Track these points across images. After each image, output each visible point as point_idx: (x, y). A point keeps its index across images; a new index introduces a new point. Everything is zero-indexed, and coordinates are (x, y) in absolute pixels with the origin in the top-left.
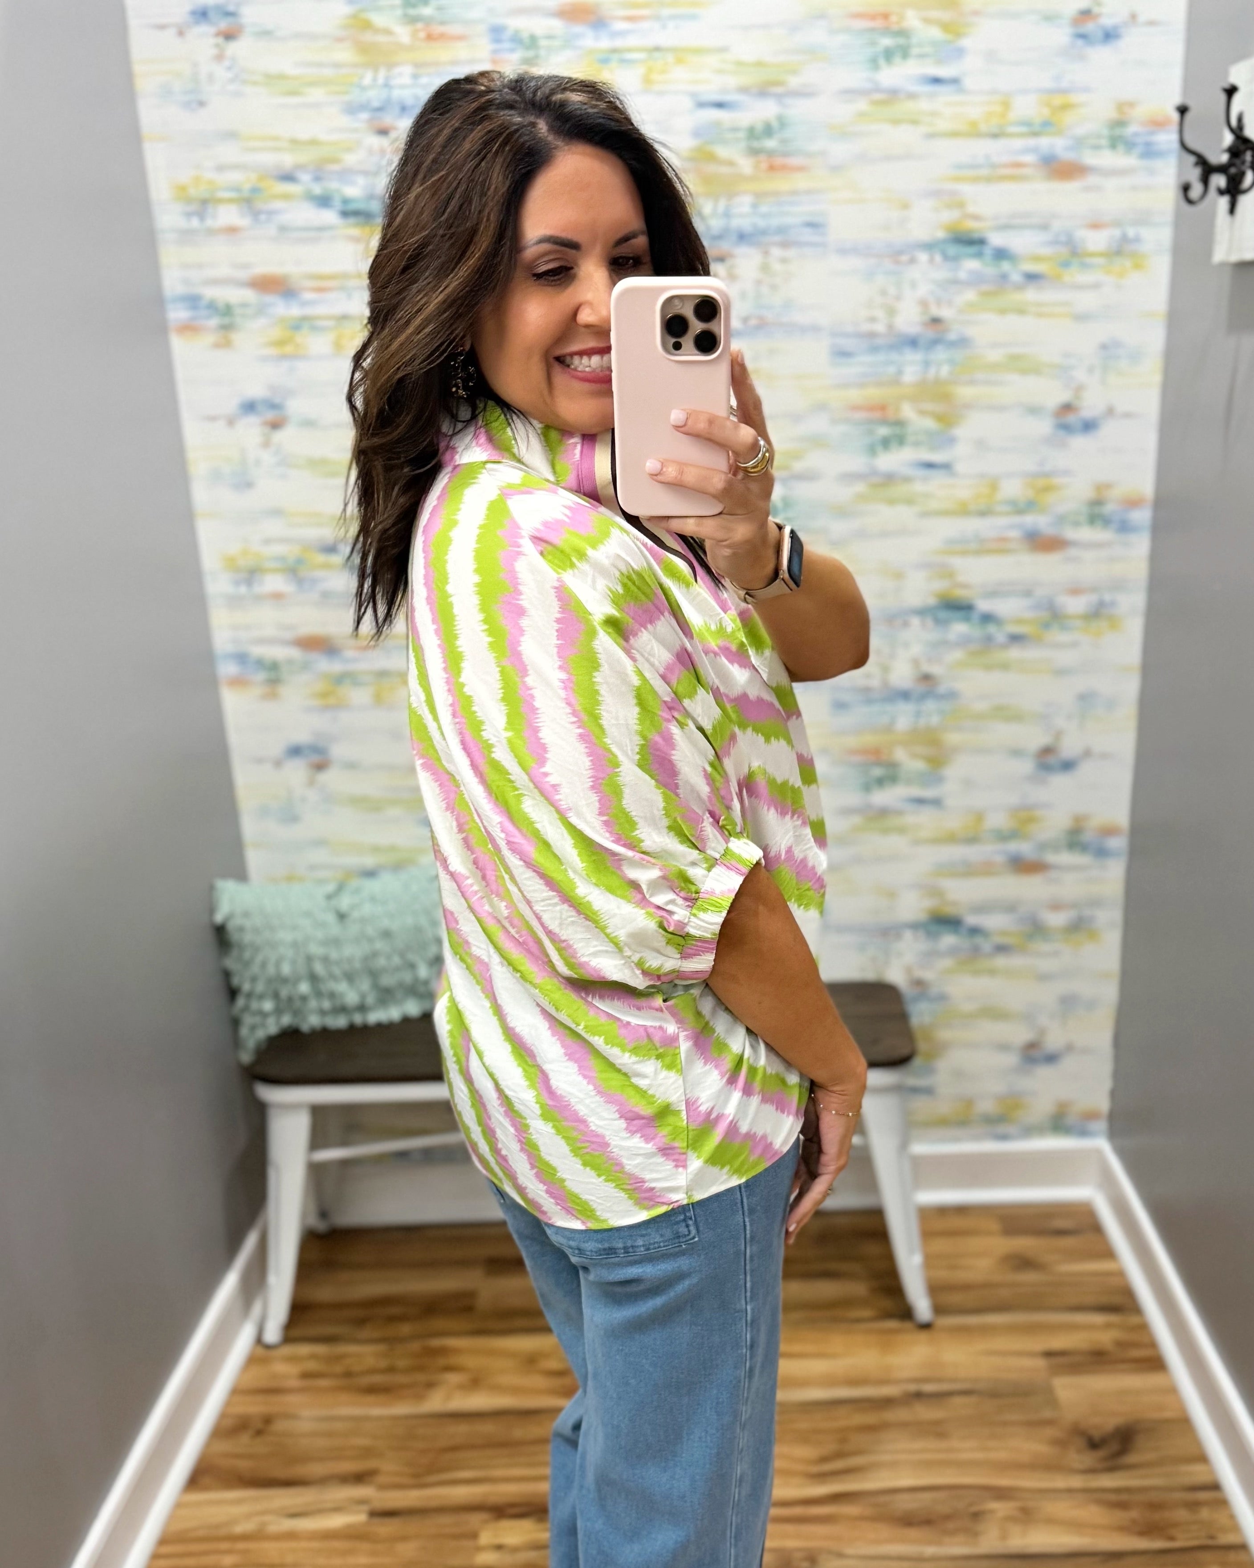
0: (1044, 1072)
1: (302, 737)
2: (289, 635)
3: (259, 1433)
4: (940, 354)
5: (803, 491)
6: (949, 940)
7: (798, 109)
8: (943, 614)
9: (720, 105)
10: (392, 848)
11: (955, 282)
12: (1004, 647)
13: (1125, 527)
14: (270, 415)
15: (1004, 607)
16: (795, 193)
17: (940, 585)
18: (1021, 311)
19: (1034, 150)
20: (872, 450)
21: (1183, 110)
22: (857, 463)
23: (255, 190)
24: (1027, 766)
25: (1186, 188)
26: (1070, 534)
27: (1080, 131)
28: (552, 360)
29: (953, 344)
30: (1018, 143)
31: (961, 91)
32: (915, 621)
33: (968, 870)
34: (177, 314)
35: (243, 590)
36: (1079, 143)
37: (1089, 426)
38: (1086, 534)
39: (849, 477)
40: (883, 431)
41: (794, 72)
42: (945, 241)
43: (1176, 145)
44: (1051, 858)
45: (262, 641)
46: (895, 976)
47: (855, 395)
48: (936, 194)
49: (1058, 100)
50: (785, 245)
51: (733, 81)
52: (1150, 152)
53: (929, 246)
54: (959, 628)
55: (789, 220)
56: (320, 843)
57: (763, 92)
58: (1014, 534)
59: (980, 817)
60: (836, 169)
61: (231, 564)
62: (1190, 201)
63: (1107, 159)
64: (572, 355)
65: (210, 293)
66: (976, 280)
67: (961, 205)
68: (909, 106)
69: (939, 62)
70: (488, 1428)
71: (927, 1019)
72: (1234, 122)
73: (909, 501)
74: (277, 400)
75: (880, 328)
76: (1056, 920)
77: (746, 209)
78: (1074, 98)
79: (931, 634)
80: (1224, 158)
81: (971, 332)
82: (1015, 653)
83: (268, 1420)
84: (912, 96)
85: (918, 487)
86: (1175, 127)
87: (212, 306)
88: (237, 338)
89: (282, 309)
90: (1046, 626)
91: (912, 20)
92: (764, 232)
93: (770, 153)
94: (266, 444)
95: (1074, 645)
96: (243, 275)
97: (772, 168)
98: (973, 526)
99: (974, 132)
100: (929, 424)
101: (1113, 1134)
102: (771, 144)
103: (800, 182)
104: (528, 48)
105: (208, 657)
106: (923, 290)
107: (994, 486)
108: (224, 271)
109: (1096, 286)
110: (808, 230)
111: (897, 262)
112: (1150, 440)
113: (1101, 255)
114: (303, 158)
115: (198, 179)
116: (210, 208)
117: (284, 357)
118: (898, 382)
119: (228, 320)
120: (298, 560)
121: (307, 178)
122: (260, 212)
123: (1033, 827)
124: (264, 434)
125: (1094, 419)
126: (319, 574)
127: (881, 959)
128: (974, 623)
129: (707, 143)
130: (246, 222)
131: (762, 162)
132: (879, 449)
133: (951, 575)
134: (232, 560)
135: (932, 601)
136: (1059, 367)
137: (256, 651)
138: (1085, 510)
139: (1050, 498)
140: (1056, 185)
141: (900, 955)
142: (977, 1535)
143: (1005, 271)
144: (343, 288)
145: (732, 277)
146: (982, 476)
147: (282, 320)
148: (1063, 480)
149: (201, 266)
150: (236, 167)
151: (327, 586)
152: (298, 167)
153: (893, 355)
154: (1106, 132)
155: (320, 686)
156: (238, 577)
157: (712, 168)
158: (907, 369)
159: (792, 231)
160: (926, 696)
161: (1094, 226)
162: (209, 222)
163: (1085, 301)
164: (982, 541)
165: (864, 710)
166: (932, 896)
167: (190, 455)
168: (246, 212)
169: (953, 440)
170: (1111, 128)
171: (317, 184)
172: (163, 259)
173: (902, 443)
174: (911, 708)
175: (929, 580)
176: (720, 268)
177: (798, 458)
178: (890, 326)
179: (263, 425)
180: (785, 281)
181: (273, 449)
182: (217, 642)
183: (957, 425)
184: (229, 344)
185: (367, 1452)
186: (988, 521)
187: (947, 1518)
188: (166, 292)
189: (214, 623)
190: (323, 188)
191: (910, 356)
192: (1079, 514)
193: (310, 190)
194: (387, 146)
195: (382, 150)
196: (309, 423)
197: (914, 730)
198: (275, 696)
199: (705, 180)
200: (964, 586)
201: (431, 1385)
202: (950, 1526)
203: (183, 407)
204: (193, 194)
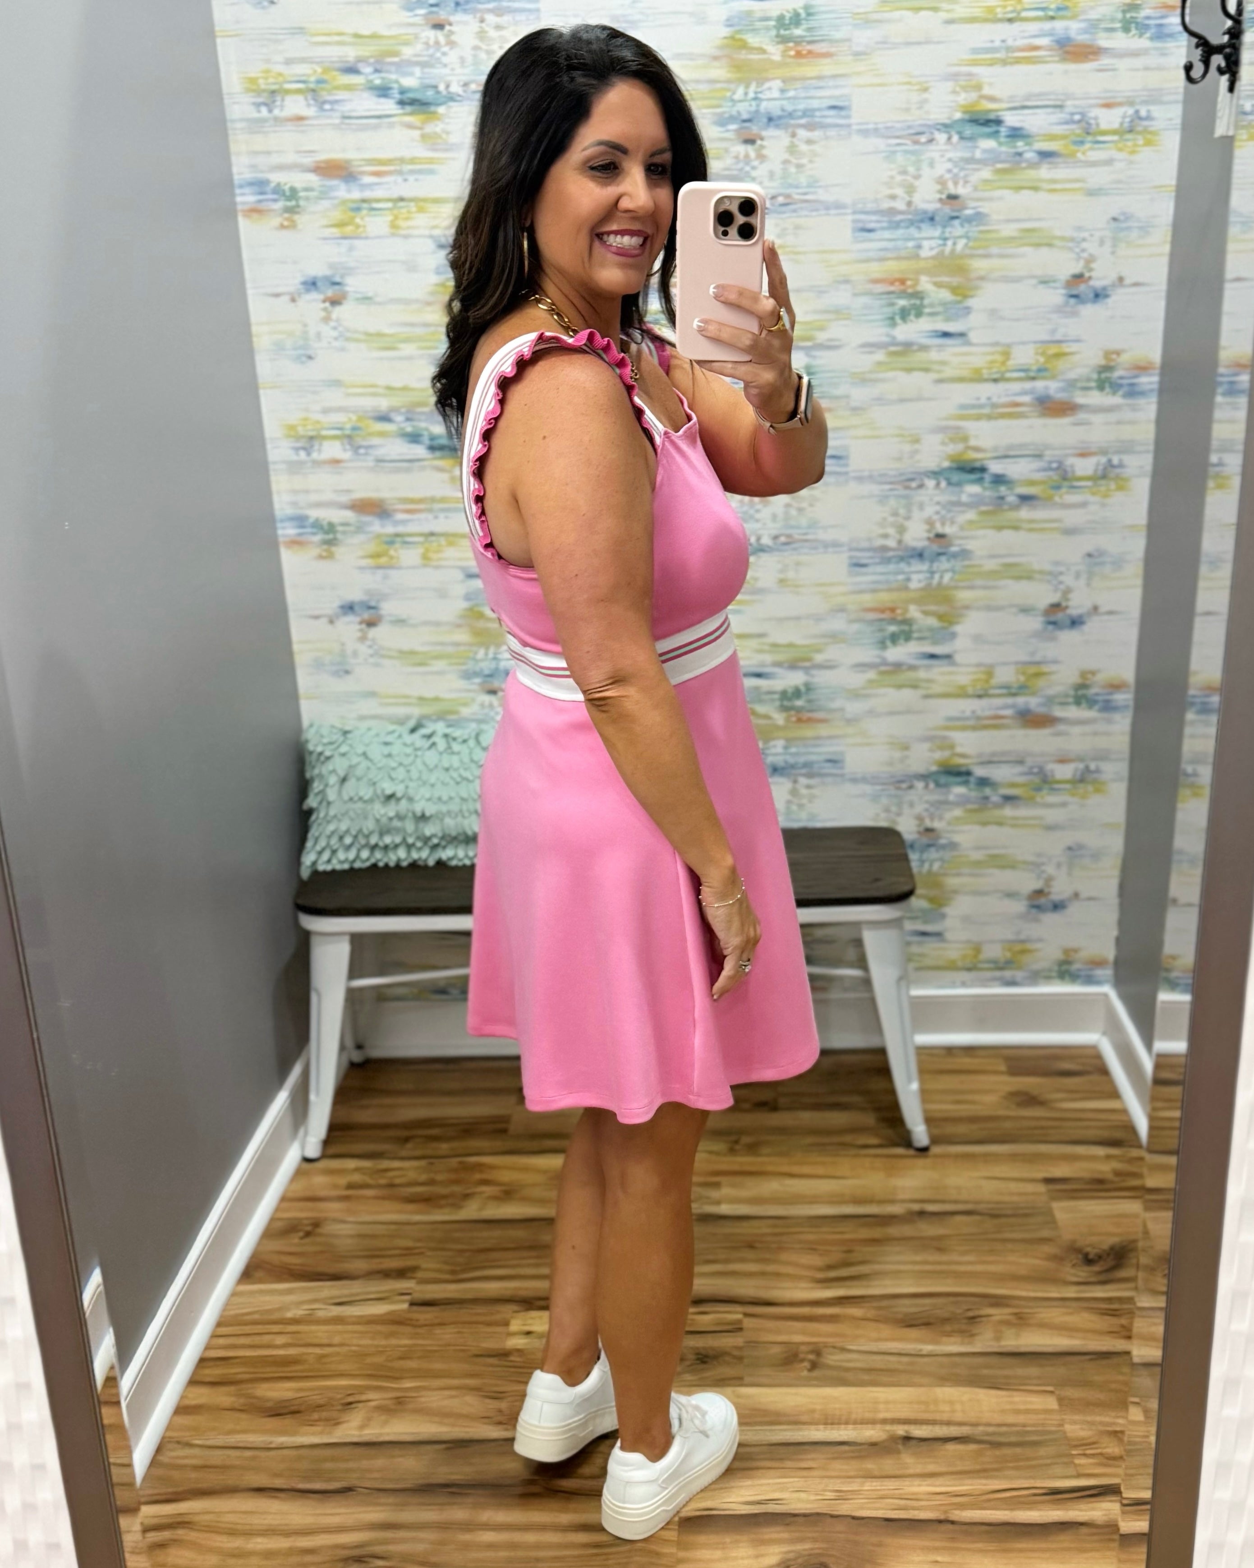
0: (1050, 918)
1: (355, 595)
2: (344, 499)
3: (308, 1234)
4: (957, 229)
5: (824, 360)
6: (958, 791)
8: (956, 477)
10: (436, 699)
11: (971, 160)
12: (1015, 508)
13: (1132, 392)
14: (330, 293)
15: (1015, 469)
16: (820, 78)
17: (953, 449)
18: (1035, 189)
19: (1050, 34)
20: (891, 321)
22: (877, 333)
23: (319, 82)
24: (1035, 623)
25: (1188, 68)
26: (1079, 398)
27: (1093, 15)
28: (593, 237)
29: (969, 220)
30: (1034, 27)
32: (930, 483)
33: (978, 724)
34: (245, 198)
35: (303, 455)
36: (1093, 26)
37: (1099, 295)
38: (1094, 398)
39: (870, 347)
40: (902, 303)
42: (961, 121)
43: (1180, 27)
44: (1058, 712)
45: (319, 505)
46: (904, 824)
47: (876, 269)
48: (954, 76)
50: (810, 127)
52: (1160, 34)
53: (947, 127)
54: (972, 489)
55: (815, 104)
56: (370, 694)
58: (1027, 399)
59: (989, 672)
60: (860, 55)
61: (291, 431)
62: (1191, 81)
63: (1119, 41)
64: (609, 233)
65: (276, 178)
66: (990, 159)
67: (978, 87)
70: (519, 1233)
71: (932, 866)
73: (926, 370)
74: (337, 279)
75: (900, 205)
76: (1063, 772)
77: (775, 93)
79: (946, 496)
81: (985, 208)
82: (1025, 513)
83: (317, 1224)
85: (934, 355)
87: (278, 190)
88: (301, 220)
89: (343, 192)
90: (1057, 487)
92: (791, 115)
93: (798, 41)
94: (327, 319)
95: (1084, 505)
96: (308, 160)
97: (799, 55)
98: (987, 391)
99: (990, 18)
100: (945, 295)
101: (1118, 980)
102: (798, 32)
103: (826, 67)
105: (270, 520)
106: (942, 168)
107: (1007, 355)
108: (290, 158)
109: (1109, 162)
110: (832, 112)
111: (916, 142)
112: (1158, 307)
113: (1114, 132)
114: (365, 51)
115: (267, 71)
116: (278, 98)
117: (345, 238)
118: (917, 257)
119: (293, 203)
120: (354, 429)
121: (368, 70)
122: (325, 102)
123: (1041, 682)
124: (325, 309)
125: (1104, 288)
126: (375, 441)
127: (894, 809)
128: (986, 485)
129: (739, 32)
130: (311, 112)
131: (791, 49)
132: (898, 319)
133: (965, 439)
134: (292, 427)
135: (946, 464)
136: (1072, 240)
137: (314, 514)
138: (1095, 376)
139: (1061, 364)
140: (1072, 67)
141: (911, 805)
142: (973, 1335)
143: (1020, 150)
144: (400, 173)
145: (762, 157)
146: (996, 344)
147: (344, 202)
148: (1073, 347)
149: (269, 153)
150: (303, 60)
151: (381, 452)
152: (360, 60)
153: (913, 231)
154: (1120, 16)
155: (372, 548)
156: (299, 445)
157: (743, 55)
158: (926, 244)
159: (818, 114)
160: (940, 554)
161: (1108, 106)
162: (276, 112)
163: (1098, 177)
164: (994, 406)
165: (880, 569)
166: (941, 748)
167: (255, 329)
168: (312, 102)
169: (968, 310)
170: (1124, 12)
171: (377, 75)
172: (233, 148)
173: (919, 315)
174: (925, 567)
175: (943, 443)
176: (751, 150)
177: (822, 329)
178: (909, 204)
179: (324, 301)
180: (811, 161)
181: (332, 324)
182: (277, 506)
183: (972, 297)
184: (293, 226)
185: (408, 1252)
186: (1001, 386)
187: (946, 1320)
188: (237, 178)
189: (274, 487)
190: (383, 78)
191: (929, 231)
192: (1089, 380)
193: (371, 81)
194: (442, 40)
195: (437, 43)
196: (366, 299)
197: (928, 588)
198: (330, 556)
199: (738, 67)
200: (977, 449)
201: (467, 1196)
202: (948, 1328)
203: (249, 285)
204: (263, 87)
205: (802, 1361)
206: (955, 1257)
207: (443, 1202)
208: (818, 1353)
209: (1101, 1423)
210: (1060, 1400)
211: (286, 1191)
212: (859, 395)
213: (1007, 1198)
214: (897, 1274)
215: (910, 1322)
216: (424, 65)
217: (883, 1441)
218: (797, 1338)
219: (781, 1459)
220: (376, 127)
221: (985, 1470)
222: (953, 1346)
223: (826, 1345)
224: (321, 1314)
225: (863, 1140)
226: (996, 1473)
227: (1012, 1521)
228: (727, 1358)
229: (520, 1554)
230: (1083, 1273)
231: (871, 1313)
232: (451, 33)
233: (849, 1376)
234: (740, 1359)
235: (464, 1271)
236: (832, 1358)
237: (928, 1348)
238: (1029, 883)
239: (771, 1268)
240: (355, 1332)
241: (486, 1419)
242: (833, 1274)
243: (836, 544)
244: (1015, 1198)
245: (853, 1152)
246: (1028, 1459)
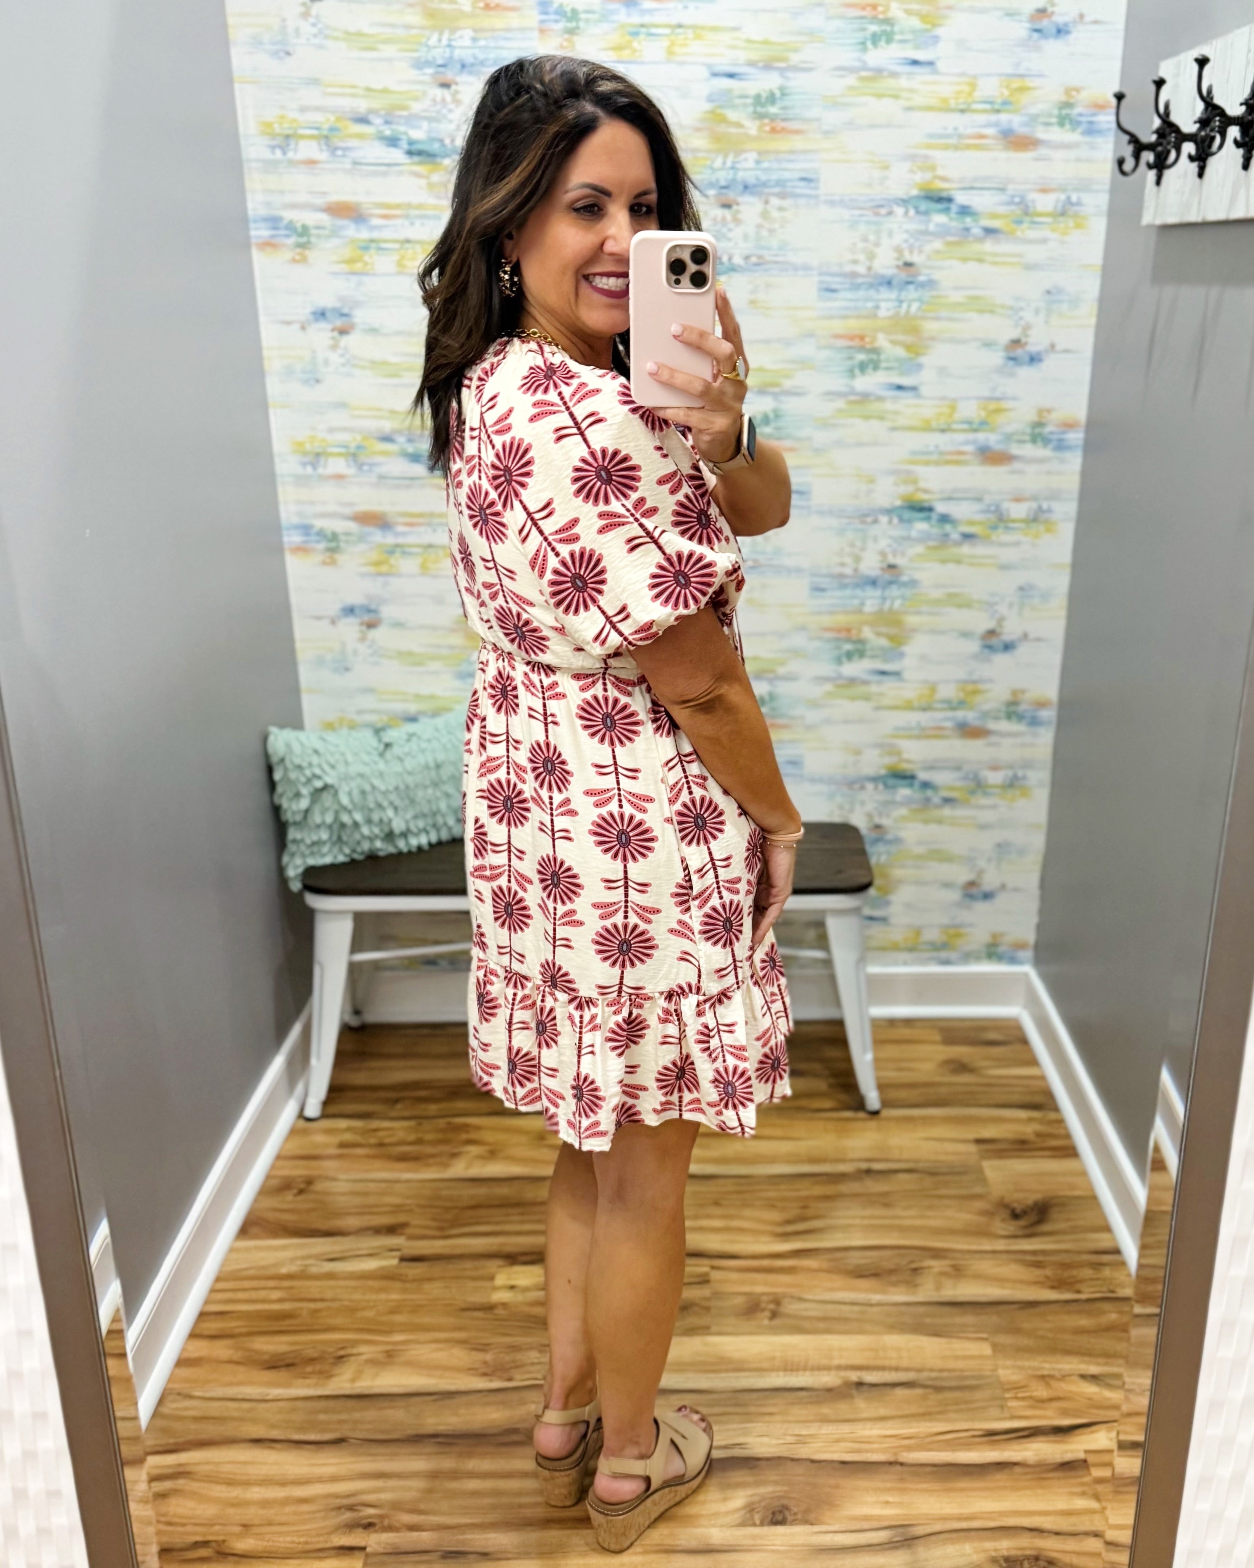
0: (981, 907)
1: (356, 599)
2: (348, 511)
3: (301, 1192)
4: (911, 293)
6: (904, 792)
7: (797, 82)
8: (907, 515)
9: (731, 76)
10: (432, 697)
11: (926, 233)
12: (958, 544)
13: (1061, 446)
14: (339, 323)
15: (960, 510)
16: (792, 152)
17: (905, 490)
18: (981, 261)
19: (996, 124)
20: (851, 373)
21: (1120, 97)
22: (838, 383)
23: (332, 129)
24: (974, 646)
25: (1121, 162)
26: (1015, 450)
27: (1033, 110)
28: (580, 277)
29: (922, 285)
30: (982, 118)
31: (936, 72)
32: (884, 519)
33: (924, 734)
34: (259, 232)
35: (309, 470)
36: (1033, 119)
37: (1034, 359)
38: (1028, 450)
39: (831, 395)
40: (861, 357)
41: (796, 50)
42: (918, 197)
43: (1114, 125)
44: (992, 725)
45: (324, 515)
46: (858, 820)
47: (838, 326)
48: (912, 158)
49: (1016, 84)
50: (782, 196)
51: (743, 56)
52: (1091, 130)
53: (904, 202)
54: (921, 526)
55: (787, 175)
56: (369, 690)
57: (768, 66)
58: (969, 448)
59: (933, 688)
60: (827, 133)
61: (299, 448)
62: (1123, 173)
63: (1056, 134)
64: (595, 275)
65: (289, 215)
66: (942, 232)
67: (933, 168)
68: (892, 83)
69: (917, 47)
71: (883, 859)
72: (1162, 109)
73: (882, 418)
74: (346, 311)
75: (861, 269)
76: (995, 778)
77: (751, 164)
78: (1029, 83)
79: (898, 531)
80: (1154, 138)
81: (936, 275)
82: (966, 549)
83: (310, 1182)
84: (894, 75)
85: (889, 405)
86: (1113, 111)
87: (291, 227)
88: (310, 254)
89: (352, 231)
90: (995, 528)
91: (896, 11)
92: (765, 184)
93: (773, 118)
94: (334, 347)
95: (1017, 544)
96: (319, 201)
97: (773, 130)
98: (934, 440)
99: (945, 108)
100: (900, 352)
101: (1039, 961)
102: (773, 110)
103: (797, 143)
104: (570, 20)
105: (276, 528)
106: (899, 238)
107: (953, 408)
108: (302, 198)
109: (1044, 241)
110: (802, 184)
111: (877, 214)
112: (1086, 372)
113: (1048, 215)
114: (376, 104)
115: (282, 117)
116: (292, 143)
117: (354, 273)
118: (875, 316)
119: (304, 239)
120: (359, 447)
121: (378, 121)
122: (336, 148)
123: (978, 699)
124: (333, 338)
125: (1039, 353)
126: (378, 459)
127: (847, 806)
128: (934, 522)
129: (720, 107)
130: (323, 156)
131: (765, 125)
132: (857, 372)
133: (915, 482)
134: (301, 444)
135: (898, 503)
136: (1011, 308)
137: (319, 524)
138: (1029, 430)
139: (1000, 419)
140: (1013, 155)
141: (863, 803)
142: (916, 1286)
143: (968, 225)
144: (407, 217)
145: (737, 221)
146: (943, 398)
147: (353, 241)
148: (1010, 404)
149: (282, 192)
150: (317, 109)
151: (383, 470)
152: (371, 111)
153: (872, 292)
154: (1056, 112)
155: (375, 556)
156: (306, 460)
157: (722, 128)
158: (883, 305)
159: (789, 184)
160: (891, 583)
161: (1044, 191)
162: (290, 155)
163: (1034, 253)
164: (941, 453)
165: (838, 593)
166: (890, 754)
167: (266, 353)
168: (324, 147)
169: (920, 367)
170: (1060, 109)
171: (387, 126)
172: (248, 185)
173: (876, 368)
174: (878, 593)
175: (896, 484)
176: (727, 213)
177: (788, 377)
178: (869, 268)
179: (333, 330)
180: (782, 227)
181: (340, 351)
182: (283, 515)
183: (923, 354)
184: (304, 260)
185: (398, 1209)
186: (947, 437)
187: (892, 1272)
188: (250, 213)
189: (281, 497)
190: (393, 130)
191: (886, 294)
192: (1023, 434)
193: (381, 132)
194: (448, 98)
195: (443, 100)
196: (373, 331)
197: (880, 612)
198: (333, 563)
199: (717, 138)
200: (926, 491)
201: (454, 1155)
202: (894, 1278)
203: (261, 312)
204: (278, 131)
205: (763, 1310)
206: (898, 1212)
207: (431, 1161)
208: (777, 1302)
209: (1030, 1368)
210: (995, 1346)
211: (282, 1148)
212: (821, 437)
213: (942, 1157)
214: (846, 1228)
215: (860, 1273)
216: (430, 119)
217: (839, 1387)
218: (759, 1289)
219: (745, 1405)
220: (385, 174)
221: (930, 1414)
222: (899, 1296)
223: (784, 1295)
224: (314, 1270)
225: (817, 1104)
226: (938, 1416)
227: (953, 1461)
228: (696, 1309)
229: (504, 1500)
230: (1011, 1227)
231: (825, 1265)
232: (457, 92)
233: (807, 1325)
234: (708, 1309)
235: (452, 1226)
236: (790, 1307)
237: (876, 1298)
238: (963, 875)
239: (735, 1223)
240: (347, 1287)
241: (471, 1370)
242: (790, 1228)
243: (799, 570)
244: (950, 1158)
245: (809, 1115)
246: (966, 1402)
